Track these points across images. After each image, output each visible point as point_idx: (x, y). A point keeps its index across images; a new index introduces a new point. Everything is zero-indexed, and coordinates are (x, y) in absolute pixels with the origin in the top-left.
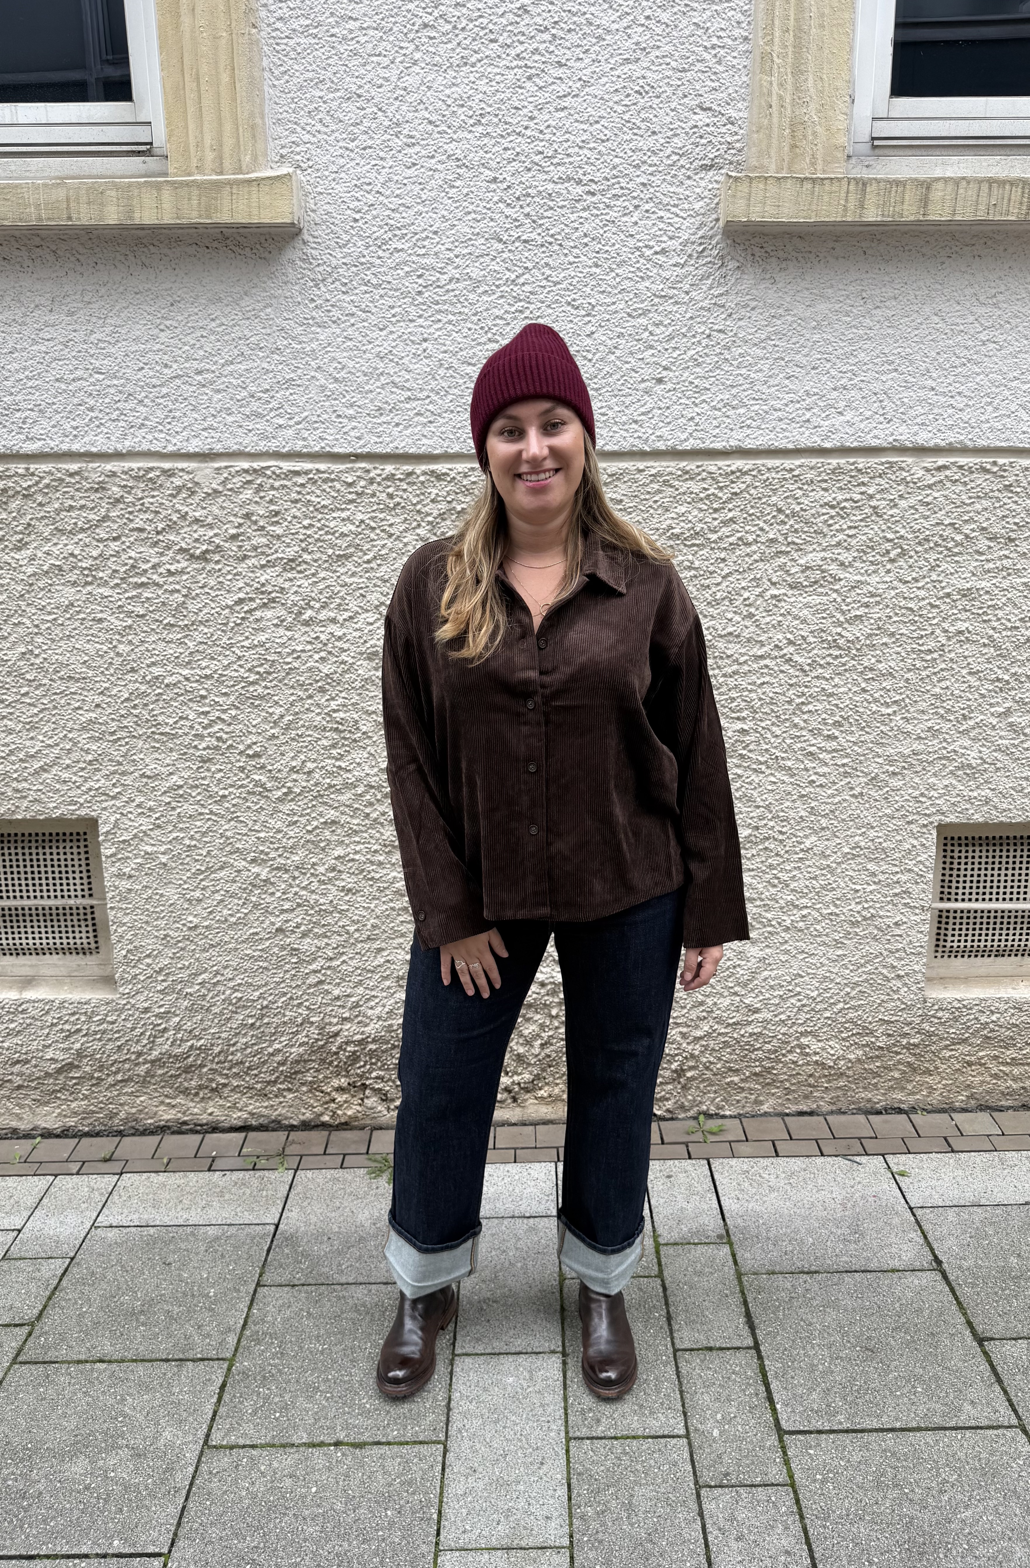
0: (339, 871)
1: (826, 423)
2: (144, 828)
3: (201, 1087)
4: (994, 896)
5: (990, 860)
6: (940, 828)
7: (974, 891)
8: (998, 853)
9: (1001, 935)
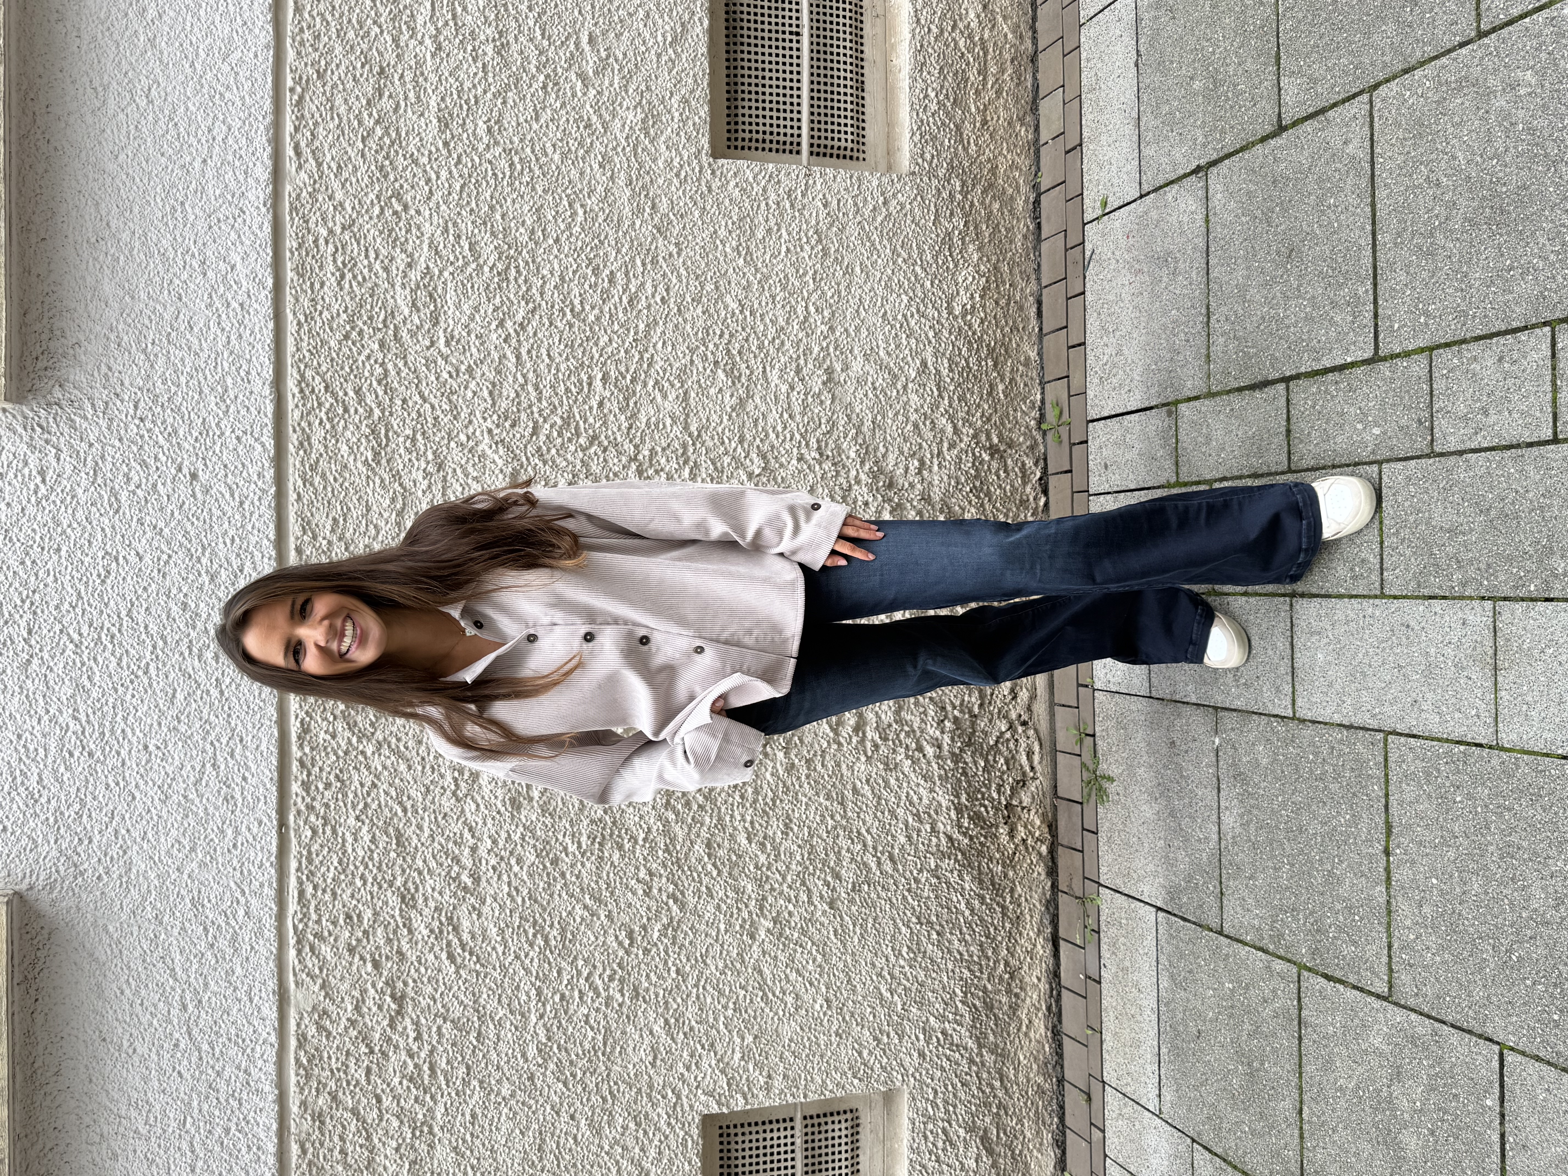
0: (765, 838)
1: (244, 283)
2: (713, 1062)
3: (1009, 991)
4: (795, 92)
5: (753, 96)
6: (716, 154)
7: (788, 115)
8: (746, 88)
9: (839, 85)
